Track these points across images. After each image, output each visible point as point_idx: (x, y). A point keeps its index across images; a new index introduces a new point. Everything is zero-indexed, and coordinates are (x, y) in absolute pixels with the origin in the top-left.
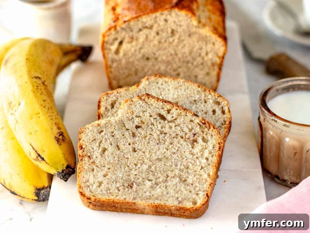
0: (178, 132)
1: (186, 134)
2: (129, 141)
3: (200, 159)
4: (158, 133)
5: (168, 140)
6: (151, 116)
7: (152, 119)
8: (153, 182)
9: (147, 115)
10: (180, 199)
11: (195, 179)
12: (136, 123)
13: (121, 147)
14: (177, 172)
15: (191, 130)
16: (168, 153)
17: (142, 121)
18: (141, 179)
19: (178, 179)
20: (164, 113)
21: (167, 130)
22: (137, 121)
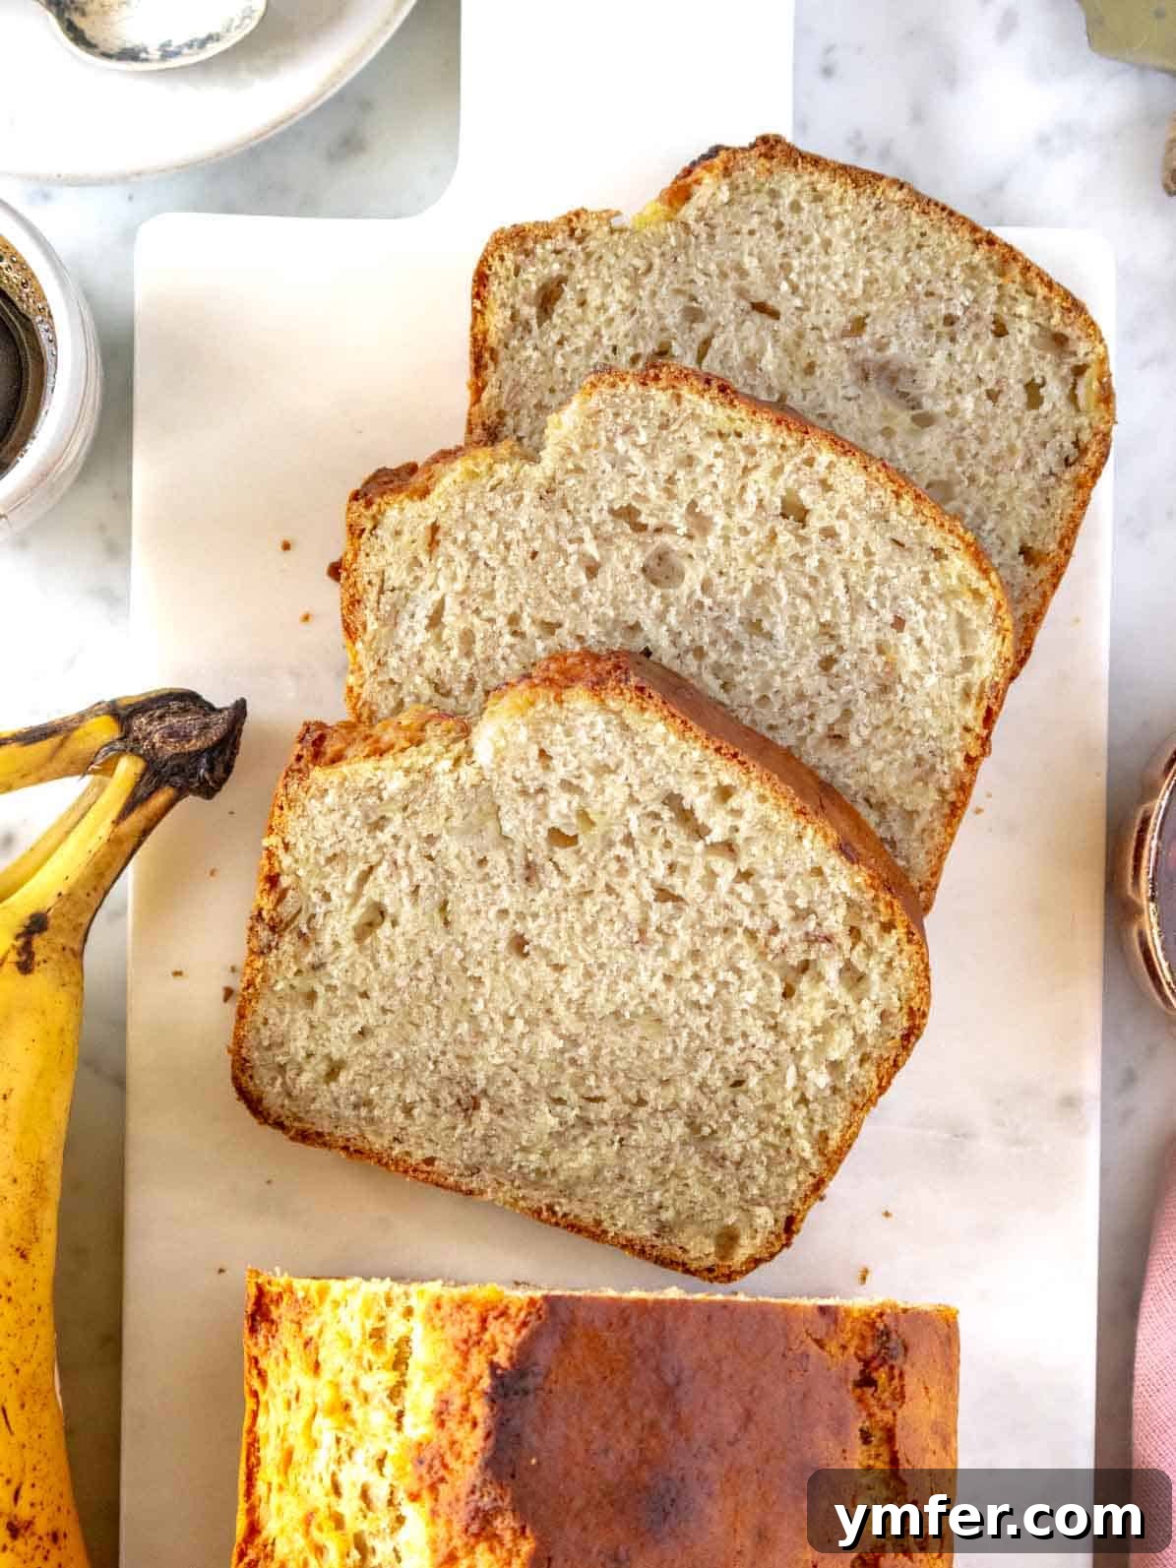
0: (742, 913)
1: (775, 930)
2: (506, 899)
3: (806, 1062)
4: (649, 893)
5: (684, 936)
6: (633, 800)
7: (633, 814)
8: (572, 1115)
9: (615, 790)
10: (667, 1215)
11: (756, 1143)
12: (554, 820)
13: (461, 920)
14: (688, 1092)
15: (800, 916)
16: (669, 1001)
17: (583, 815)
18: (518, 1087)
19: (680, 1129)
20: (698, 800)
21: (689, 887)
22: (561, 808)
